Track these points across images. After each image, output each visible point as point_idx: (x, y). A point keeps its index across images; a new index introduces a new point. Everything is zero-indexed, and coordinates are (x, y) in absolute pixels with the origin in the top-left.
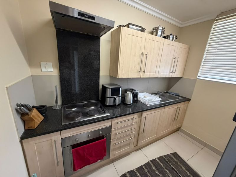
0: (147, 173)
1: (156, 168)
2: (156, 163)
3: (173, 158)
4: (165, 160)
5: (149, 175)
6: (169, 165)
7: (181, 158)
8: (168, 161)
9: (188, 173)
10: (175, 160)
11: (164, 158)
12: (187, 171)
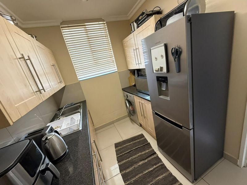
0: (133, 181)
1: (128, 168)
2: (124, 167)
3: (119, 148)
4: (120, 156)
5: (135, 179)
6: (126, 155)
7: (120, 142)
8: (122, 154)
9: (131, 143)
10: (121, 147)
11: (119, 156)
12: (130, 143)
